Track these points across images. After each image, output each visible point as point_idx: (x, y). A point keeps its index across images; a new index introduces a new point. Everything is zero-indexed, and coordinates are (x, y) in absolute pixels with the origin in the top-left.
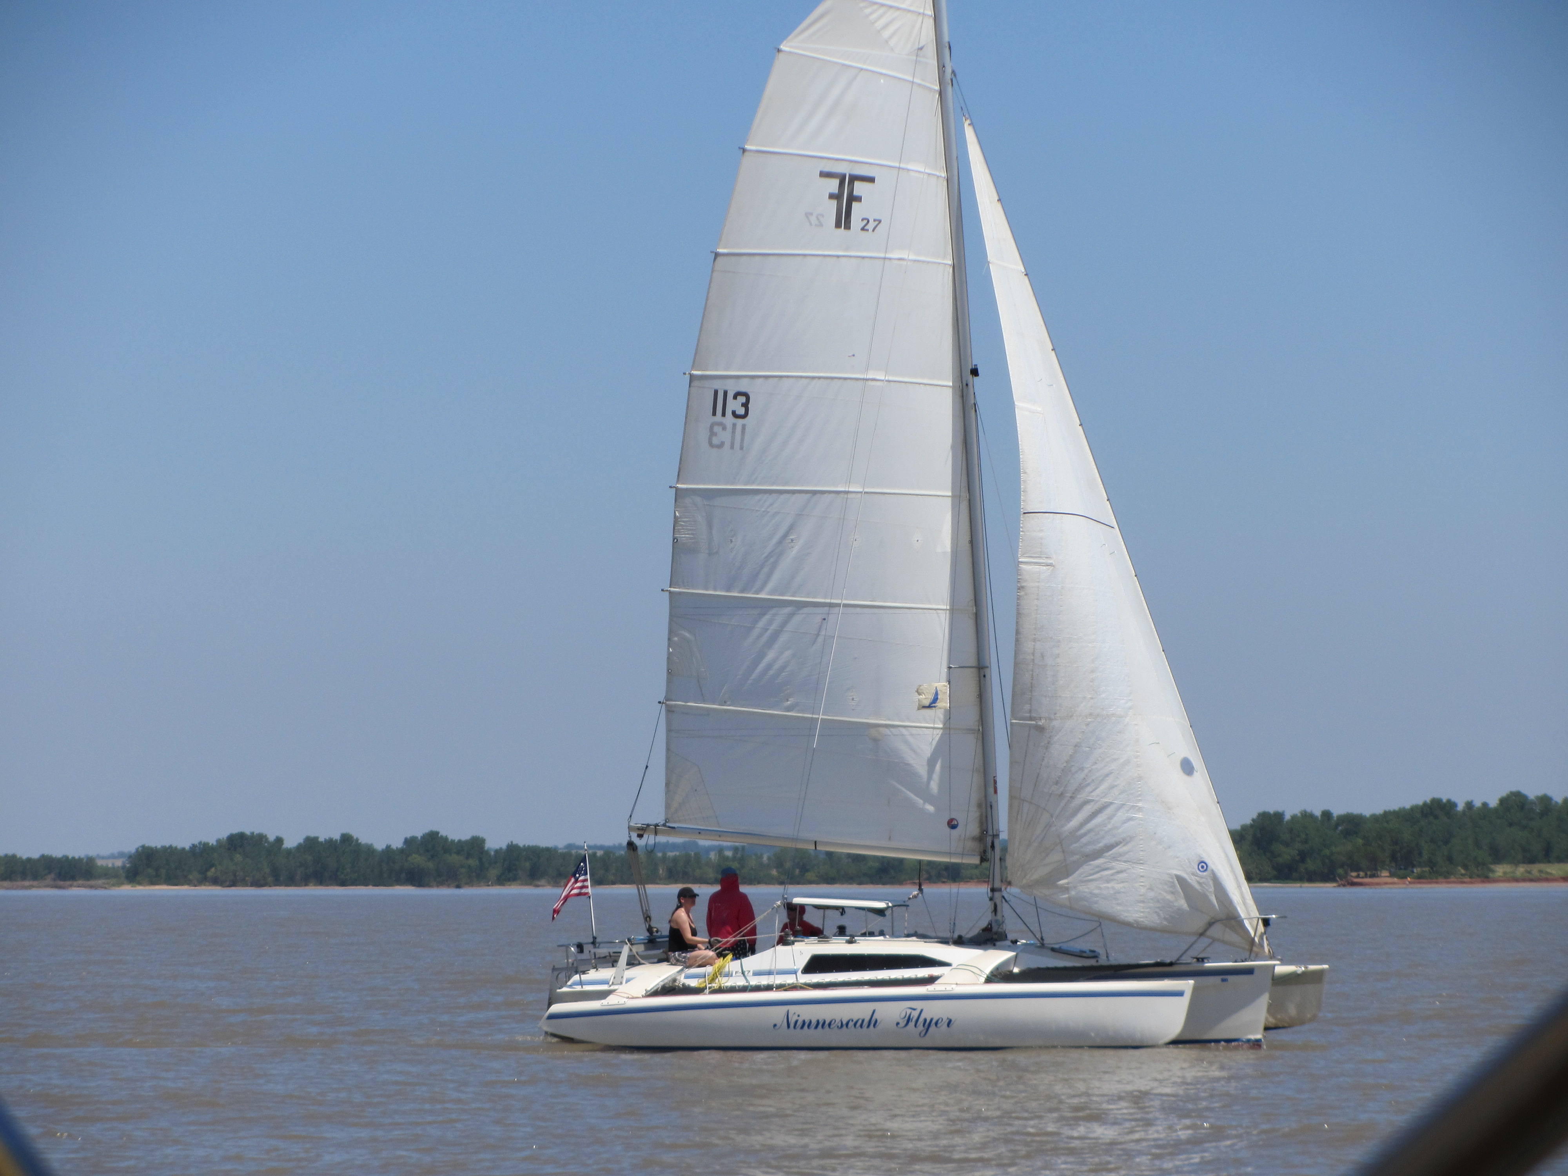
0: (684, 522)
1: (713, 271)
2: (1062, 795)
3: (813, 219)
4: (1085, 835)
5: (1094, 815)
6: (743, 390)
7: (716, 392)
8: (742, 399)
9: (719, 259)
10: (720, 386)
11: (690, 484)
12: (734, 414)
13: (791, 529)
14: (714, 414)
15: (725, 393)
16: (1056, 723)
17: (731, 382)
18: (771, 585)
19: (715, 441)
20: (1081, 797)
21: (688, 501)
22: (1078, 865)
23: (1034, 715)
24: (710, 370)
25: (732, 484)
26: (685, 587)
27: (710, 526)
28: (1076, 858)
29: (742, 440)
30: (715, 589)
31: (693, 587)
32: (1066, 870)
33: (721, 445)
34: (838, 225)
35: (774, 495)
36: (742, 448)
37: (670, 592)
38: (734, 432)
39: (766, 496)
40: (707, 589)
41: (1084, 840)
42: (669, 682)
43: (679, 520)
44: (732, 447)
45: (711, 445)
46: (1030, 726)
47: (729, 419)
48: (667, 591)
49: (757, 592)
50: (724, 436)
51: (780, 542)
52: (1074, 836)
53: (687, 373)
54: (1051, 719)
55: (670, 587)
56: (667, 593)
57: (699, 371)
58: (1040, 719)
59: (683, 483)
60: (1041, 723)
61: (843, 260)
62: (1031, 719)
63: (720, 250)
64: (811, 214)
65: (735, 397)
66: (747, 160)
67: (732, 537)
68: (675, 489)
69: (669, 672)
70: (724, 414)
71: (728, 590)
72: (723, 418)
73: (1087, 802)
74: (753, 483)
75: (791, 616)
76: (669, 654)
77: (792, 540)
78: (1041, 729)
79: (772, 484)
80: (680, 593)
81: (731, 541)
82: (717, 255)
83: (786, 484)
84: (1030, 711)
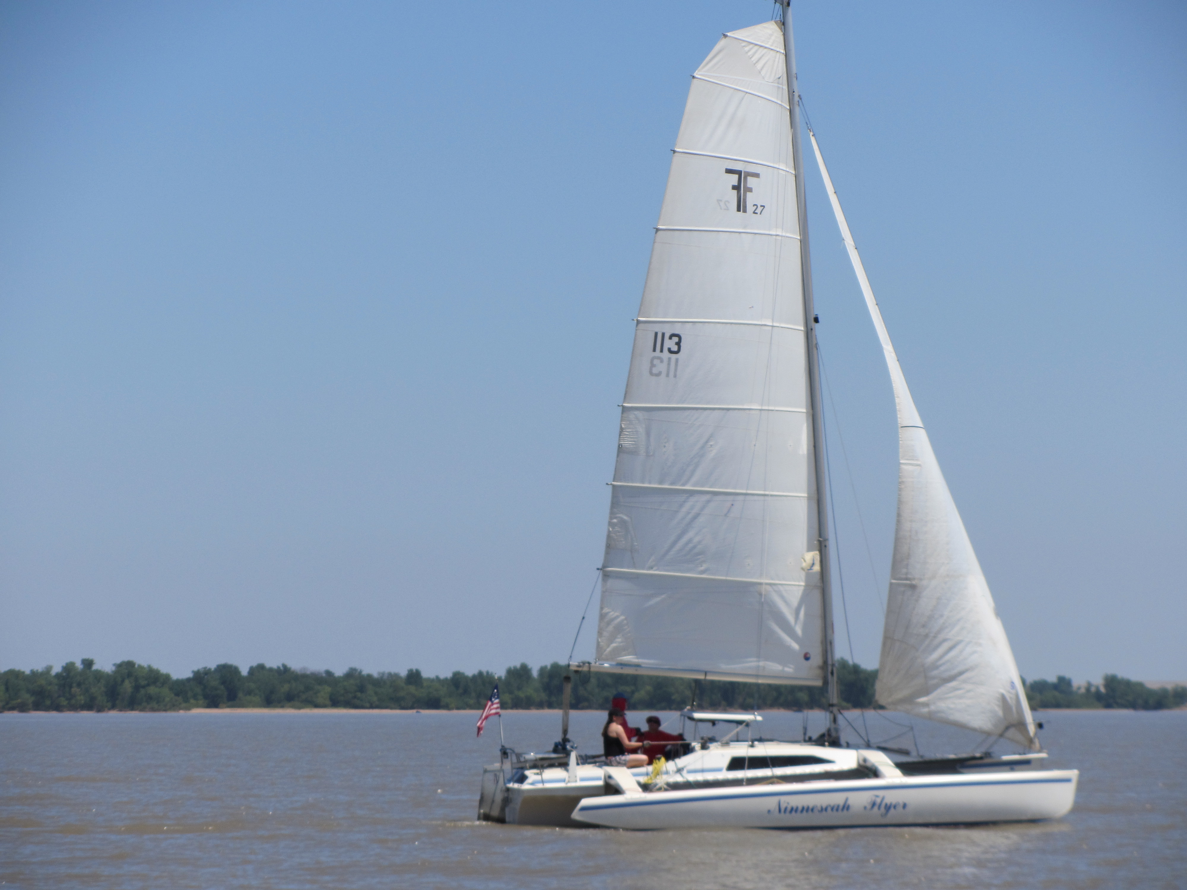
0: (627, 432)
1: (654, 242)
2: (927, 636)
3: (722, 204)
4: (944, 664)
5: (951, 649)
6: (676, 332)
7: (656, 334)
8: (676, 339)
9: (659, 233)
10: (659, 329)
11: (633, 403)
12: (670, 351)
13: (711, 436)
14: (654, 350)
15: (663, 335)
16: (925, 582)
17: (667, 326)
18: (694, 479)
19: (655, 371)
20: (941, 637)
21: (632, 416)
22: (936, 687)
23: (909, 576)
24: (653, 317)
25: (668, 403)
26: (625, 481)
27: (648, 434)
28: (935, 681)
29: (676, 370)
30: (650, 483)
31: (633, 482)
32: (927, 691)
33: (659, 374)
34: (739, 210)
35: (700, 411)
36: (675, 376)
37: (614, 486)
38: (669, 364)
39: (694, 411)
40: (643, 483)
41: (942, 669)
42: (607, 553)
43: (624, 430)
44: (668, 375)
45: (651, 374)
46: (905, 585)
47: (666, 354)
48: (611, 484)
49: (683, 485)
50: (662, 367)
51: (703, 447)
52: (935, 666)
53: (635, 319)
54: (921, 579)
55: (614, 481)
56: (611, 487)
57: (644, 317)
58: (914, 579)
59: (628, 403)
60: (914, 582)
61: (743, 235)
62: (907, 579)
63: (660, 227)
64: (721, 201)
65: (670, 338)
66: (676, 158)
67: (665, 443)
68: (622, 407)
69: (608, 547)
70: (662, 351)
71: (661, 483)
72: (661, 353)
73: (945, 640)
74: (683, 403)
75: (708, 501)
76: (609, 532)
77: (711, 445)
78: (913, 587)
79: (698, 403)
80: (621, 486)
81: (665, 447)
82: (658, 230)
83: (708, 403)
84: (907, 574)
